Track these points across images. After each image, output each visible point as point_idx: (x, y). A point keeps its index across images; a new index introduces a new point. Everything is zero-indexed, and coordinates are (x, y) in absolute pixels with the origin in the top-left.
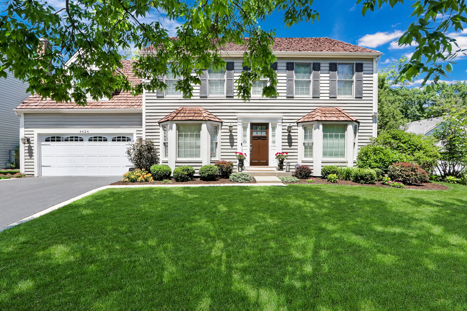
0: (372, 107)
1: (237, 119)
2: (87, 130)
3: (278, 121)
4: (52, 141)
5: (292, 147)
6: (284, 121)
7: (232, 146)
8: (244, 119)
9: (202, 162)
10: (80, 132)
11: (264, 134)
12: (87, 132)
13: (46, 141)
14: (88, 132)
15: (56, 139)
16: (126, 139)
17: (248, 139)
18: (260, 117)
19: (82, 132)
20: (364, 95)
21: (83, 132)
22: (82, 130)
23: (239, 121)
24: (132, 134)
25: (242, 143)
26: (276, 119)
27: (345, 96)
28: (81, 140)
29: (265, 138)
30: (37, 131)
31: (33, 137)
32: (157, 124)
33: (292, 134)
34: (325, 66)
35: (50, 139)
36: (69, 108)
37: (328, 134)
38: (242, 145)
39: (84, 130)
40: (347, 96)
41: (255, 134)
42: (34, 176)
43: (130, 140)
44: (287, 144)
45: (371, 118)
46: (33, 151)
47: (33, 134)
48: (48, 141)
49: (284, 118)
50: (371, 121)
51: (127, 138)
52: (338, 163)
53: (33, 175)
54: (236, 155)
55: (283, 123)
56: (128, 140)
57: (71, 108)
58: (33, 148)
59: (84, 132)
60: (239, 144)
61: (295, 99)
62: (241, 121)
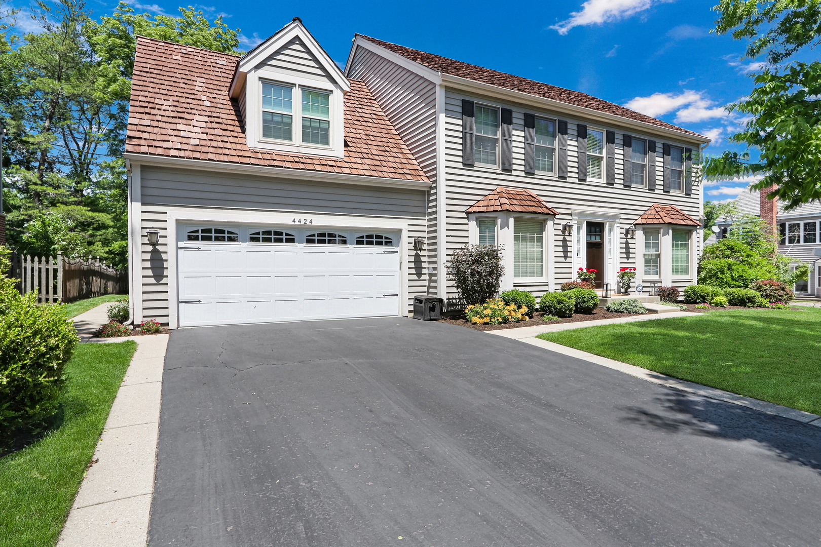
0: (699, 208)
1: (570, 214)
2: (309, 217)
3: (617, 221)
4: (204, 239)
5: (630, 260)
7: (566, 257)
8: (581, 215)
9: (549, 284)
10: (294, 221)
12: (308, 223)
13: (190, 238)
14: (311, 222)
15: (213, 235)
16: (384, 240)
17: (583, 246)
19: (297, 223)
20: (692, 192)
21: (300, 221)
22: (297, 217)
23: (574, 217)
24: (399, 231)
25: (577, 254)
26: (613, 218)
28: (288, 241)
30: (175, 214)
31: (166, 229)
32: (464, 215)
33: (629, 241)
35: (200, 234)
36: (273, 166)
37: (674, 242)
39: (302, 217)
42: (170, 327)
43: (391, 242)
44: (625, 255)
46: (165, 264)
47: (166, 221)
48: (196, 238)
51: (386, 238)
52: (684, 282)
53: (167, 324)
55: (620, 223)
56: (386, 244)
57: (277, 166)
58: (164, 256)
59: (302, 223)
60: (574, 254)
61: (632, 189)
62: (576, 217)
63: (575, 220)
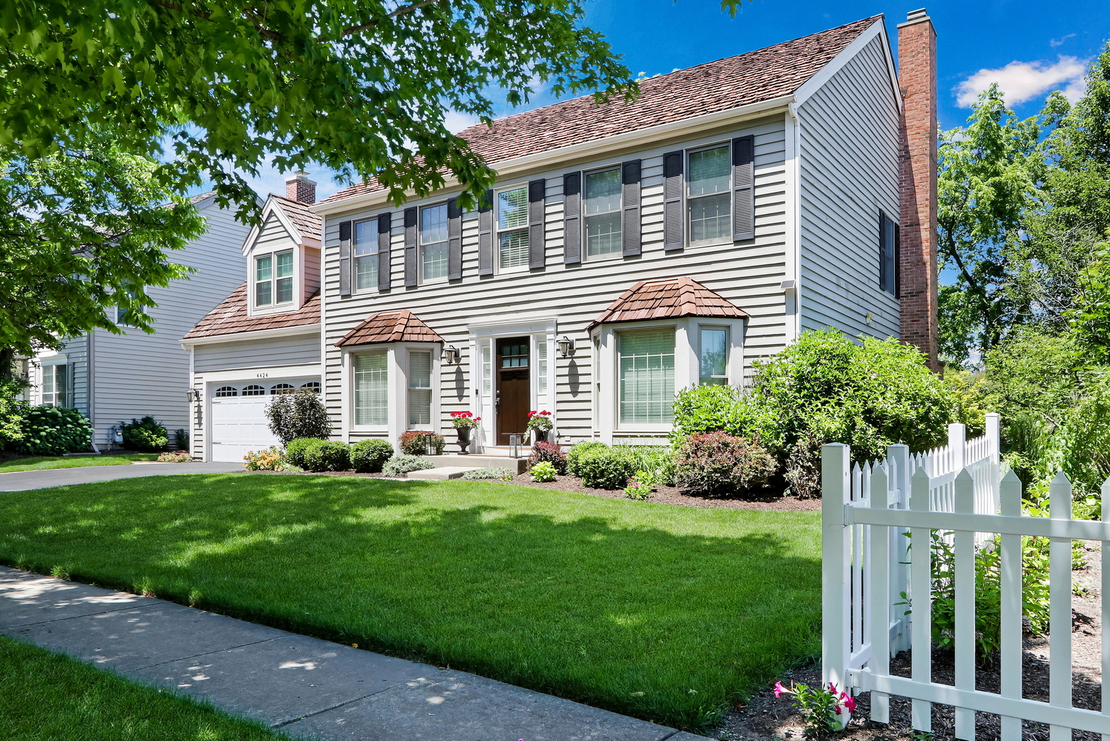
0: (783, 264)
1: (467, 333)
2: (266, 371)
3: (548, 330)
4: (223, 394)
5: (580, 397)
6: (561, 328)
7: (460, 397)
8: (482, 331)
9: (389, 434)
10: (258, 376)
11: (524, 365)
12: (265, 376)
13: (218, 395)
14: (267, 375)
15: (226, 391)
17: (491, 378)
18: (511, 322)
20: (758, 232)
21: (261, 376)
22: (259, 372)
23: (472, 336)
25: (477, 390)
26: (541, 325)
27: (711, 242)
28: (261, 393)
29: (524, 375)
30: (207, 378)
31: (202, 389)
33: (578, 362)
34: (653, 165)
35: (221, 392)
37: (634, 357)
38: (477, 393)
39: (262, 371)
40: (717, 241)
41: (506, 365)
44: (568, 388)
45: (782, 299)
46: (202, 415)
47: (202, 384)
49: (561, 320)
50: (782, 309)
52: (650, 436)
53: (201, 458)
54: (452, 418)
55: (558, 333)
58: (202, 409)
60: (471, 392)
61: (583, 267)
62: (474, 336)
63: (472, 339)
